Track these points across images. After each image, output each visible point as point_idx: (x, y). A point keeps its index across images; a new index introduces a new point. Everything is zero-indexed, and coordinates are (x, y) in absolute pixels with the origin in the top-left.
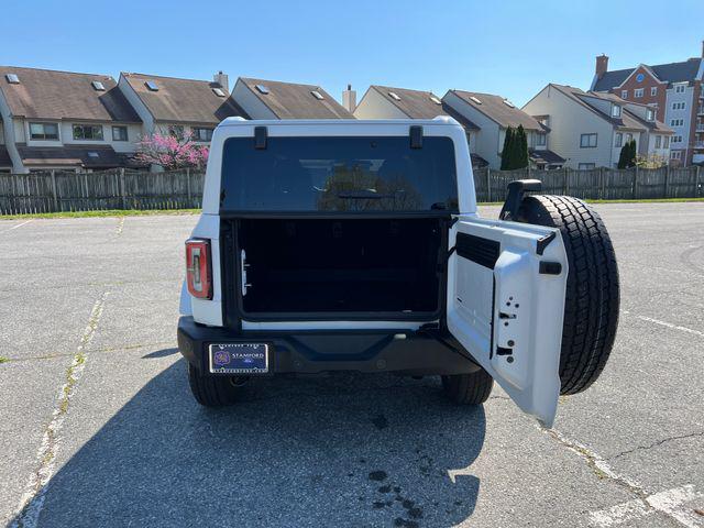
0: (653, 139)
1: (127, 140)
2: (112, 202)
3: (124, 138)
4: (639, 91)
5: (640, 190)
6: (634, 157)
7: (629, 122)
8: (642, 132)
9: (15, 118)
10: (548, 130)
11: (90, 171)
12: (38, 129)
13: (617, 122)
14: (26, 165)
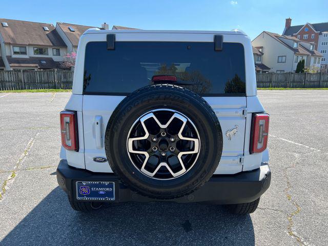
0: (312, 59)
1: (59, 55)
2: (51, 85)
3: (58, 54)
4: (306, 36)
5: (308, 84)
6: (304, 68)
7: (301, 51)
8: (308, 55)
9: (6, 44)
10: (263, 54)
11: (42, 70)
12: (17, 49)
13: (296, 51)
14: (11, 67)
